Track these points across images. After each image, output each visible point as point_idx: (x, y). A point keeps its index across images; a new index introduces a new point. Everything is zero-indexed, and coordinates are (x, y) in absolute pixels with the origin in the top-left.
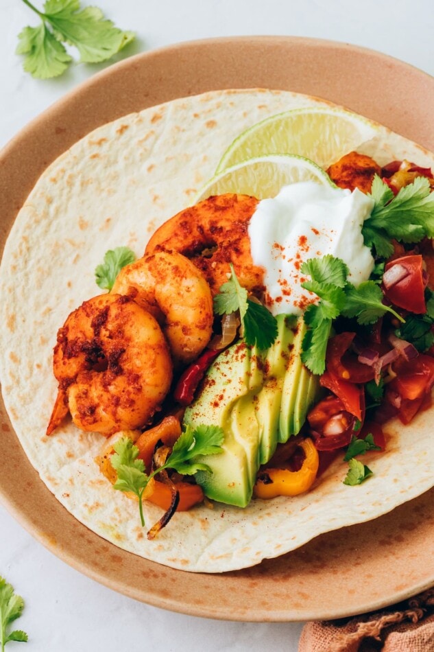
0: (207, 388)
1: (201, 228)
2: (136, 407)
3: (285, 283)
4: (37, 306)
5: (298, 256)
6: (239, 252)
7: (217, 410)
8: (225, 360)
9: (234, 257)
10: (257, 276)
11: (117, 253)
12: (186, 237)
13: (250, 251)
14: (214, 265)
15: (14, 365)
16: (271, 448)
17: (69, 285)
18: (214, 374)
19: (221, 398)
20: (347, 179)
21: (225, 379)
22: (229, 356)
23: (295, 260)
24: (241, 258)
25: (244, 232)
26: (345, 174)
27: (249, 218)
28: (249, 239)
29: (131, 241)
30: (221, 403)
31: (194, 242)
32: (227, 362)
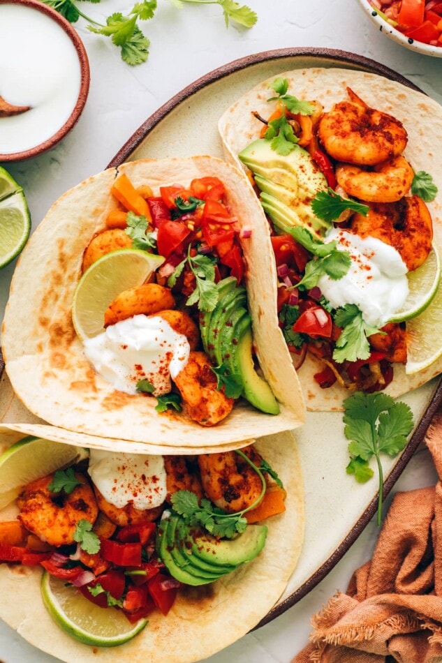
0: (313, 168)
1: (414, 231)
2: (329, 128)
3: (347, 245)
4: (427, 129)
5: (359, 261)
6: (384, 234)
7: (298, 166)
8: (322, 184)
9: (383, 230)
10: (363, 234)
11: (433, 193)
12: (414, 220)
13: (380, 239)
14: (385, 218)
15: (398, 93)
16: (261, 184)
17: (430, 155)
18: (319, 175)
19: (303, 171)
20: (393, 333)
21: (312, 178)
22: (323, 187)
23: (358, 259)
24: (379, 233)
25: (393, 244)
26: (398, 336)
27: (400, 253)
28: (388, 244)
29: (437, 205)
30: (300, 170)
31: (408, 223)
32: (320, 184)
